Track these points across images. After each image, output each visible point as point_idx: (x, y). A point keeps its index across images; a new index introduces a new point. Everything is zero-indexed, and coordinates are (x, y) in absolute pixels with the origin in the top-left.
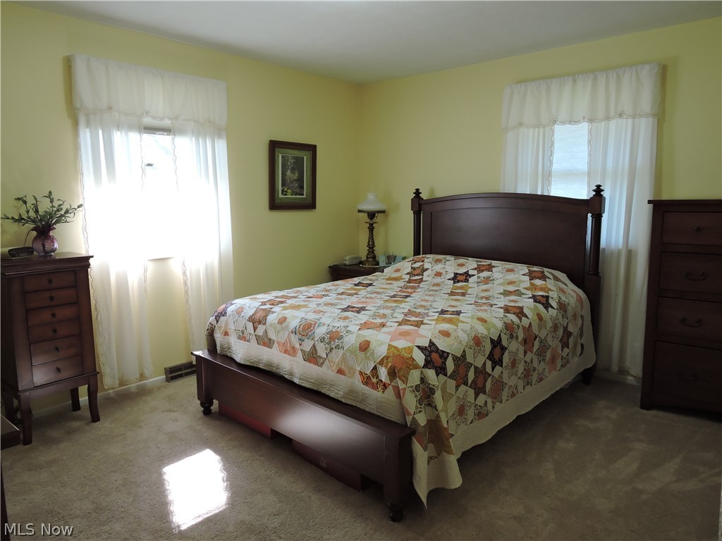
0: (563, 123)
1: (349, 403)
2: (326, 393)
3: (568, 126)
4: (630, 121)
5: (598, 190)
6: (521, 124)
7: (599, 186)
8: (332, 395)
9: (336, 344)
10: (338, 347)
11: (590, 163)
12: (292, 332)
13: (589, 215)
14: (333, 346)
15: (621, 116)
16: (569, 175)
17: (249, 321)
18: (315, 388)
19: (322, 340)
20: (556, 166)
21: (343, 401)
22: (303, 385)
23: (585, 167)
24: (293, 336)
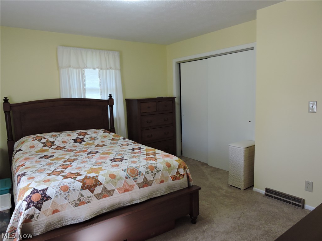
0: (90, 68)
1: (167, 193)
2: (155, 197)
3: (92, 70)
4: (113, 71)
5: (110, 96)
6: (70, 66)
7: (110, 95)
8: (158, 195)
9: (156, 171)
10: (158, 171)
11: (100, 86)
12: (126, 178)
13: (108, 106)
14: (156, 172)
15: (111, 68)
16: (93, 90)
17: (83, 189)
18: (148, 198)
19: (148, 173)
20: (87, 86)
21: (165, 194)
22: (142, 201)
23: (99, 87)
24: (128, 180)
